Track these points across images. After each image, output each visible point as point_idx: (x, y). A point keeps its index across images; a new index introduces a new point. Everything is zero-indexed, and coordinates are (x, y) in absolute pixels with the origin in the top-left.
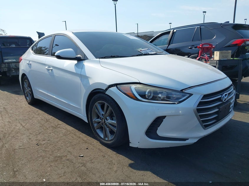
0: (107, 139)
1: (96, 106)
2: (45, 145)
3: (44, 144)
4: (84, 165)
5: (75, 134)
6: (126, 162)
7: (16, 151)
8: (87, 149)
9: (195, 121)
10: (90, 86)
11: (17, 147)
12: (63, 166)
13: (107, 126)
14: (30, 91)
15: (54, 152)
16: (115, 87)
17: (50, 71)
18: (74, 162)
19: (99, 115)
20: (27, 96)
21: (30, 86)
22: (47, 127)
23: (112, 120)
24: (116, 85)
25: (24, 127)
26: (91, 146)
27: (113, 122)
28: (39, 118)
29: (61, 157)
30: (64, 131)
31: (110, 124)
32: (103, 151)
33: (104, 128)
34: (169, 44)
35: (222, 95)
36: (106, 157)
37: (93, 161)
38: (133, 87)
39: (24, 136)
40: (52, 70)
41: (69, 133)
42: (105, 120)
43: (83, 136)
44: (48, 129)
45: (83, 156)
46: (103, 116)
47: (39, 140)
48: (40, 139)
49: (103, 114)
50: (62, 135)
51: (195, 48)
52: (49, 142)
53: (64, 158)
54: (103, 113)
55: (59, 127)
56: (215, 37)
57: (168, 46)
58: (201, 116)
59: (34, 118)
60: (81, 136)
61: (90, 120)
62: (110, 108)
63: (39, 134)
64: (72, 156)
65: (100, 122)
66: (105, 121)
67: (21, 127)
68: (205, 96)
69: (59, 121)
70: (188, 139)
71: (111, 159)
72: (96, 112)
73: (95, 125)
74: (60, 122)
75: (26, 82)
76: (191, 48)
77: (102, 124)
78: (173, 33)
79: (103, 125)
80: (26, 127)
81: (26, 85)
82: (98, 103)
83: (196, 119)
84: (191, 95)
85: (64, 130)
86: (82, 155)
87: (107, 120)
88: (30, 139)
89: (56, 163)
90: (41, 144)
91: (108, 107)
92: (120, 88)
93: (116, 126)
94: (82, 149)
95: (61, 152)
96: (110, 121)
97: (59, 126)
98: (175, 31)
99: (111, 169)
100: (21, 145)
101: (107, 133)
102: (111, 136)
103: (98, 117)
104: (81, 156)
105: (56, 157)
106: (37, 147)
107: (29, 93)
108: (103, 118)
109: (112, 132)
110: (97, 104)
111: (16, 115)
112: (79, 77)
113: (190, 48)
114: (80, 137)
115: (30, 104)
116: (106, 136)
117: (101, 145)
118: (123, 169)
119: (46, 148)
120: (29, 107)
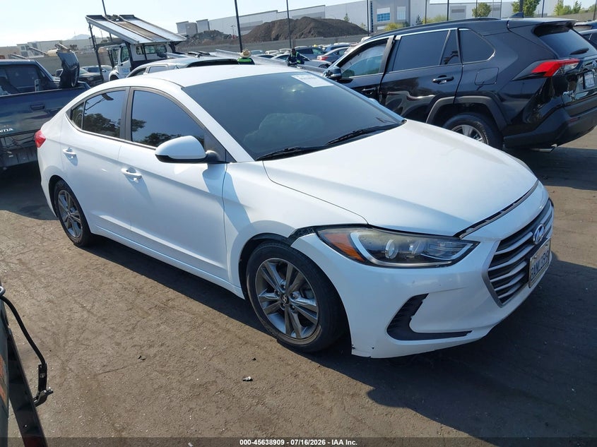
0: (294, 335)
1: (264, 267)
2: (157, 358)
3: (155, 355)
4: (261, 401)
5: (214, 323)
6: (345, 386)
7: (100, 377)
8: (255, 359)
9: (485, 294)
10: (251, 226)
11: (98, 369)
12: (217, 407)
13: (293, 309)
14: (78, 217)
15: (186, 374)
16: (313, 235)
17: (135, 179)
18: (237, 394)
19: (273, 286)
20: (70, 226)
21: (75, 205)
22: (146, 308)
23: (306, 297)
24: (315, 229)
25: (92, 313)
26: (259, 351)
27: (309, 302)
28: (116, 285)
29: (204, 386)
30: (188, 317)
31: (300, 307)
32: (290, 363)
33: (286, 312)
34: (386, 72)
35: (533, 231)
36: (301, 376)
37: (276, 389)
38: (356, 234)
39: (102, 337)
40: (139, 178)
41: (200, 321)
42: (290, 297)
43: (235, 326)
44: (150, 315)
45: (251, 380)
46: (283, 289)
47: (141, 347)
48: (142, 343)
49: (282, 286)
50: (188, 329)
51: (448, 80)
52: (163, 348)
53: (213, 389)
54: (284, 283)
55: (173, 307)
56: (493, 55)
57: (384, 75)
58: (496, 284)
59: (104, 287)
60: (229, 326)
61: (251, 295)
62: (301, 275)
63: (134, 328)
64: (228, 381)
65: (276, 301)
66: (288, 299)
67: (86, 315)
68: (505, 242)
69: (167, 289)
70: (470, 332)
71: (312, 381)
72: (264, 279)
73: (264, 306)
74: (171, 293)
75: (63, 194)
76: (438, 82)
77: (282, 304)
78: (395, 43)
79: (284, 307)
80: (94, 310)
81: (64, 203)
82: (271, 262)
83: (486, 289)
84: (475, 244)
85: (187, 314)
86: (250, 378)
87: (294, 298)
88: (118, 344)
89: (200, 402)
90: (148, 356)
91: (295, 272)
92: (326, 236)
93: (317, 311)
94: (244, 361)
95: (201, 373)
96: (301, 300)
97: (170, 303)
98: (398, 37)
99: (318, 404)
100: (105, 361)
101: (294, 324)
102: (303, 329)
103: (270, 290)
104: (248, 381)
105: (193, 386)
106: (144, 364)
107: (75, 221)
108: (284, 294)
109: (305, 323)
110: (269, 264)
111: (57, 279)
112: (219, 202)
113: (434, 82)
114: (228, 331)
115: (78, 245)
116: (291, 328)
117: (281, 346)
118: (343, 404)
119: (163, 366)
120: (81, 254)
